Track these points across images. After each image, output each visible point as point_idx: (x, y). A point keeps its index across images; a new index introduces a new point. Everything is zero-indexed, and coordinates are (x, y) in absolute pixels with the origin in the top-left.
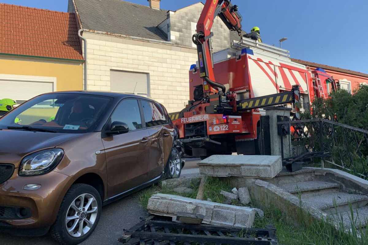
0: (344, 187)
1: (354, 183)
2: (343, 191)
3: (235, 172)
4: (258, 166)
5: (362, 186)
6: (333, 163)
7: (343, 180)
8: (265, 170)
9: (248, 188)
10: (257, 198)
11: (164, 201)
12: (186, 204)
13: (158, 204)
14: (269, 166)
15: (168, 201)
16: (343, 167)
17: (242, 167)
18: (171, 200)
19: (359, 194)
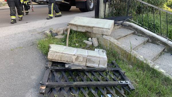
0: (136, 33)
1: (142, 32)
2: (135, 34)
3: (89, 30)
4: (103, 28)
5: (146, 33)
6: (132, 20)
7: (136, 29)
8: (106, 31)
9: (97, 38)
10: (102, 44)
11: (58, 54)
12: (72, 56)
13: (54, 56)
14: (109, 29)
15: (61, 54)
16: (138, 23)
17: (94, 28)
18: (62, 53)
19: (144, 37)
